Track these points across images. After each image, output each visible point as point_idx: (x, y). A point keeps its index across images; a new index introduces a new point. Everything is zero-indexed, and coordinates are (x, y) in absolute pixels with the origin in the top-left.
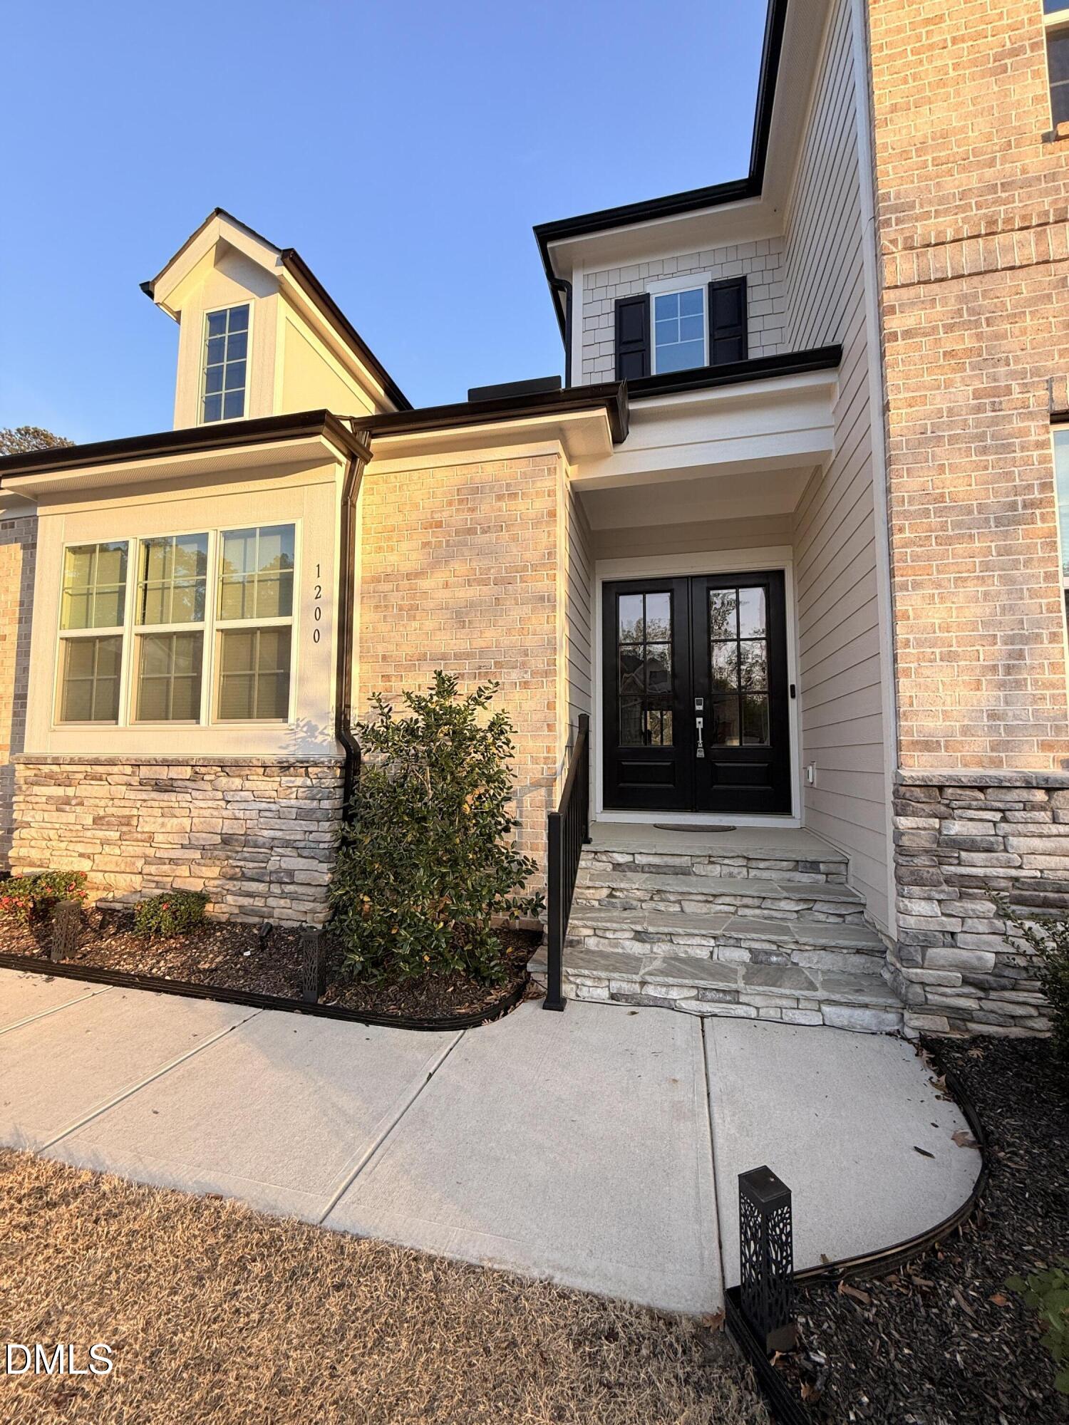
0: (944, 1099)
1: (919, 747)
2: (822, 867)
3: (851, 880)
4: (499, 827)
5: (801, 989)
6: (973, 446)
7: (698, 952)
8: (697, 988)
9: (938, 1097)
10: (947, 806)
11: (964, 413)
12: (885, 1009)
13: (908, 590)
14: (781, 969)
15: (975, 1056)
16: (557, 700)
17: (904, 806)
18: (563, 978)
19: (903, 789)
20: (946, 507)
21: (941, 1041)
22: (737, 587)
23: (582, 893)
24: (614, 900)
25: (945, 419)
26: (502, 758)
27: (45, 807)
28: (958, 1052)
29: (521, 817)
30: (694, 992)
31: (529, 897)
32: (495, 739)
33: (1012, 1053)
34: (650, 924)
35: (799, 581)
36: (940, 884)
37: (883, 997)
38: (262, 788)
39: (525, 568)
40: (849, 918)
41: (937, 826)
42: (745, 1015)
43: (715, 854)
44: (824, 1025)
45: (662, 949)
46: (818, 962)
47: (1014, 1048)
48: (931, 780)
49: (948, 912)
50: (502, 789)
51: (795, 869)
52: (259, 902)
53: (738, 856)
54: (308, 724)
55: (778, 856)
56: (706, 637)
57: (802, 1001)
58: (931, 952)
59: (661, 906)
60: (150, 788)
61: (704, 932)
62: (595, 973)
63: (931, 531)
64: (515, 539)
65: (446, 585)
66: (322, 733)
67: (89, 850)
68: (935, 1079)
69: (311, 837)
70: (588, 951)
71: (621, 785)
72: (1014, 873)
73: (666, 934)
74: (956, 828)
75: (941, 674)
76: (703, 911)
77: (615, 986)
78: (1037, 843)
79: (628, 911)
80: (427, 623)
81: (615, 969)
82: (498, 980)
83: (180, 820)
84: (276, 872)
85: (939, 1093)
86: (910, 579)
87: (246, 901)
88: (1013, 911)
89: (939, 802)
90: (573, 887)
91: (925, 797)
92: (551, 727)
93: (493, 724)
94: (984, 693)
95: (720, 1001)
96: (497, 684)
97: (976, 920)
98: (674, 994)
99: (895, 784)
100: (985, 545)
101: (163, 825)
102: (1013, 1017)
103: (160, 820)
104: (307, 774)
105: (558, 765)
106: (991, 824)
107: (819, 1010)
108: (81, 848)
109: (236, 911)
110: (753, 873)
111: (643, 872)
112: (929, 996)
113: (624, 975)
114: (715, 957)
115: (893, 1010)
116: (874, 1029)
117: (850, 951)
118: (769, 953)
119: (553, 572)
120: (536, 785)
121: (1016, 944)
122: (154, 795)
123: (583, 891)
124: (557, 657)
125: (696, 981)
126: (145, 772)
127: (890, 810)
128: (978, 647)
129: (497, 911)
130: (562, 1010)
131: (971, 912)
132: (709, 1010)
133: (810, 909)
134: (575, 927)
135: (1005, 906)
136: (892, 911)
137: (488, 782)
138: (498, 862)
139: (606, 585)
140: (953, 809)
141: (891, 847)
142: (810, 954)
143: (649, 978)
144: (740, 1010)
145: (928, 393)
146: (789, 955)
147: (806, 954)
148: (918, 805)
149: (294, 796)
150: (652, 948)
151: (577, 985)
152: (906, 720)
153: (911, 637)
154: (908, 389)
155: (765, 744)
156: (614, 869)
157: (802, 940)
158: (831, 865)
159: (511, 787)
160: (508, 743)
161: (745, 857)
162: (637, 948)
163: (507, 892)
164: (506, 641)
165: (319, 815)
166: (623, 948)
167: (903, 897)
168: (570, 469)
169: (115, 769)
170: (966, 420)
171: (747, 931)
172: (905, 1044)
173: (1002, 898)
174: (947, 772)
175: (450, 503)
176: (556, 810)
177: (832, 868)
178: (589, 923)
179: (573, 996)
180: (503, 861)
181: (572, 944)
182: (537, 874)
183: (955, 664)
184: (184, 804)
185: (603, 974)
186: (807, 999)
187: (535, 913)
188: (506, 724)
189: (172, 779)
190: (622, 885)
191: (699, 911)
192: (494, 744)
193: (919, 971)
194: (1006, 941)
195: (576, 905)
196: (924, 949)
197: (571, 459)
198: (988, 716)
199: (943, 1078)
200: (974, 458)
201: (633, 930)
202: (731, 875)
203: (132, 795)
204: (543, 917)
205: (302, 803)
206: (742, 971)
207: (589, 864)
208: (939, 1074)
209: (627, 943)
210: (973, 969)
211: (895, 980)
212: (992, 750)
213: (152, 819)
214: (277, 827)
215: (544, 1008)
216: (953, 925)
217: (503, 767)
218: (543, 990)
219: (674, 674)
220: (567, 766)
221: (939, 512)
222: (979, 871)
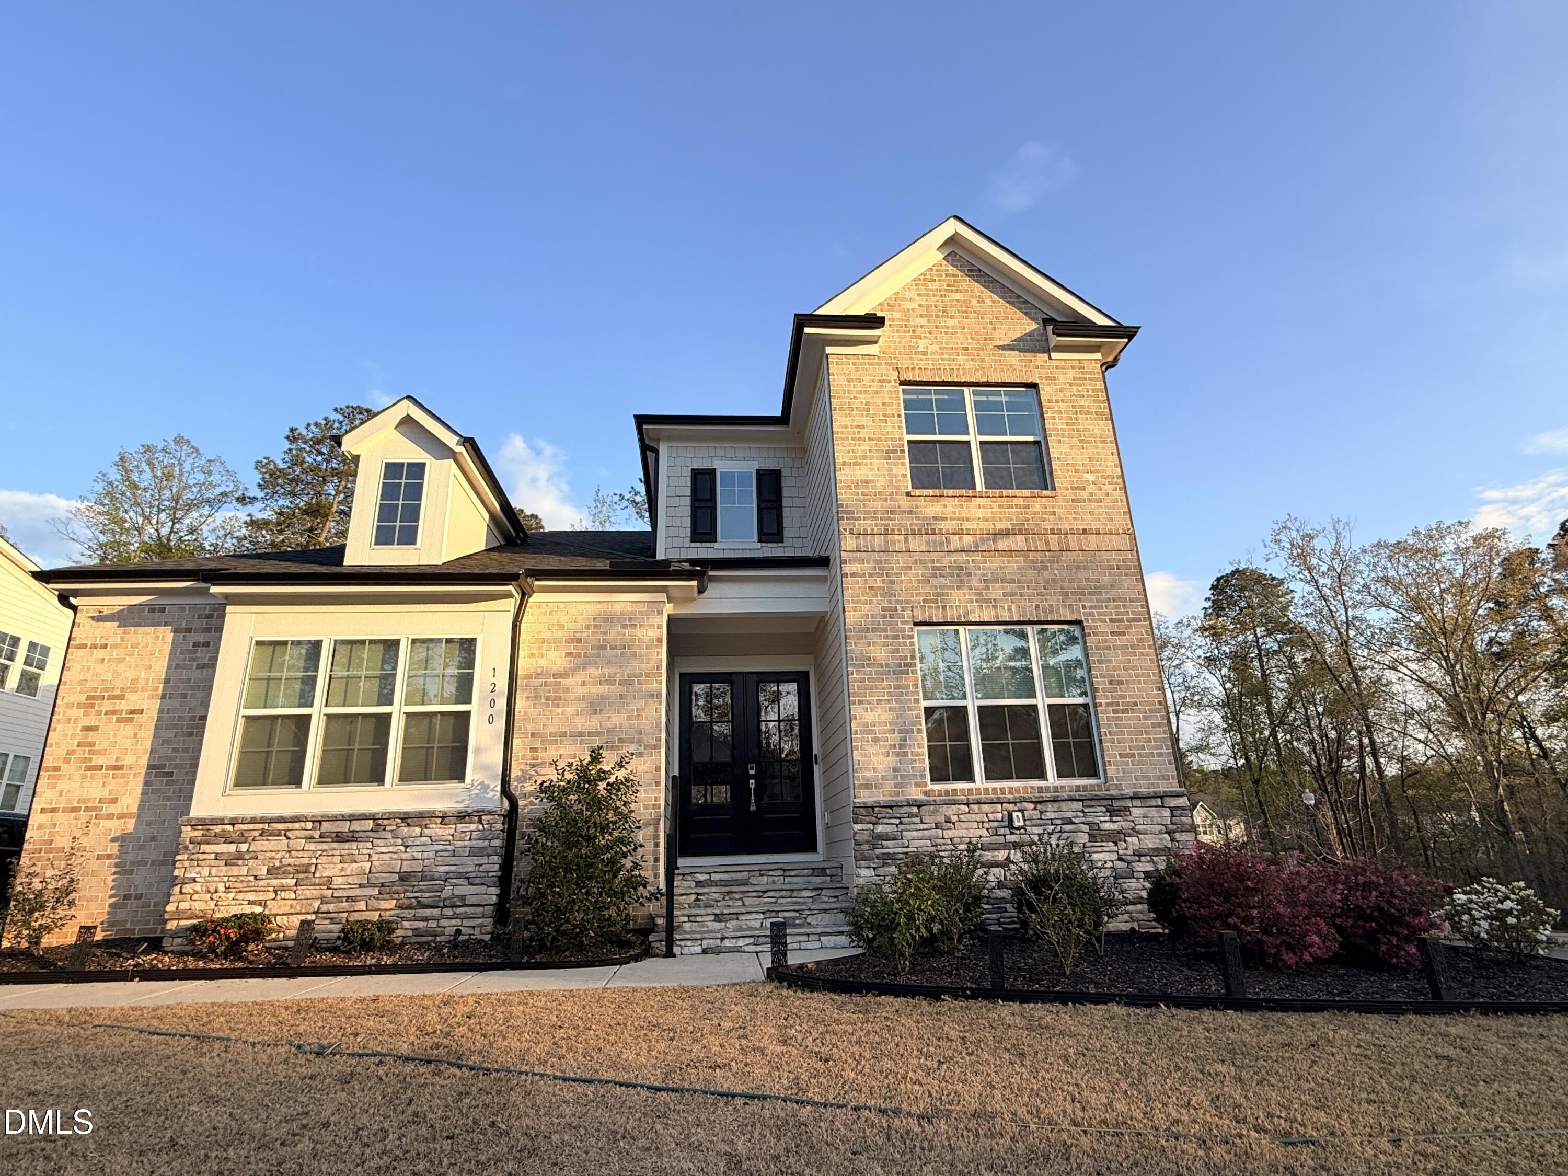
1: (863, 787)
2: (828, 871)
6: (882, 634)
7: (754, 923)
8: (754, 936)
10: (876, 817)
11: (878, 617)
13: (856, 705)
14: (801, 925)
17: (857, 819)
18: (675, 945)
19: (856, 810)
20: (872, 663)
22: (779, 682)
23: (678, 899)
25: (870, 619)
27: (213, 863)
30: (752, 941)
34: (724, 909)
35: (818, 680)
36: (874, 859)
38: (440, 833)
39: (641, 675)
41: (872, 828)
44: (822, 947)
45: (732, 924)
46: (821, 920)
48: (869, 804)
51: (812, 875)
52: (432, 924)
53: (778, 869)
54: (482, 783)
56: (756, 718)
59: (730, 903)
60: (330, 840)
62: (693, 936)
63: (865, 675)
64: (634, 655)
65: (583, 684)
66: (493, 790)
67: (262, 896)
69: (481, 869)
72: (906, 850)
73: (734, 915)
74: (880, 829)
75: (872, 749)
76: (757, 903)
77: (705, 943)
78: (915, 834)
79: (709, 908)
80: (568, 710)
83: (360, 864)
84: (449, 898)
86: (856, 699)
87: (421, 925)
89: (872, 816)
91: (866, 813)
92: (657, 784)
94: (890, 758)
98: (740, 943)
99: (853, 807)
100: (889, 683)
101: (342, 869)
103: (340, 866)
104: (480, 822)
105: (662, 810)
106: (895, 826)
107: (820, 940)
108: (252, 896)
109: (410, 933)
110: (787, 879)
111: (716, 886)
117: (838, 911)
118: (794, 919)
120: (648, 824)
122: (335, 845)
126: (326, 826)
127: (851, 821)
128: (888, 735)
130: (675, 959)
132: (761, 949)
133: (819, 895)
139: (684, 676)
140: (878, 819)
141: (852, 841)
142: (817, 915)
146: (805, 917)
147: (815, 916)
148: (863, 817)
149: (468, 838)
151: (681, 947)
152: (857, 773)
153: (858, 729)
157: (813, 908)
158: (833, 870)
162: (717, 926)
164: (626, 724)
165: (489, 851)
166: (707, 927)
167: (858, 868)
169: (297, 825)
170: (879, 621)
173: (900, 864)
174: (875, 799)
175: (588, 627)
178: (685, 913)
183: (878, 743)
184: (365, 851)
185: (698, 937)
186: (813, 934)
189: (353, 831)
191: (753, 903)
195: (675, 906)
198: (893, 770)
200: (883, 640)
201: (713, 914)
203: (312, 847)
205: (474, 843)
209: (710, 924)
212: (895, 787)
213: (332, 866)
214: (452, 863)
215: (664, 959)
216: (880, 880)
218: (662, 950)
219: (734, 745)
221: (869, 666)
222: (891, 851)
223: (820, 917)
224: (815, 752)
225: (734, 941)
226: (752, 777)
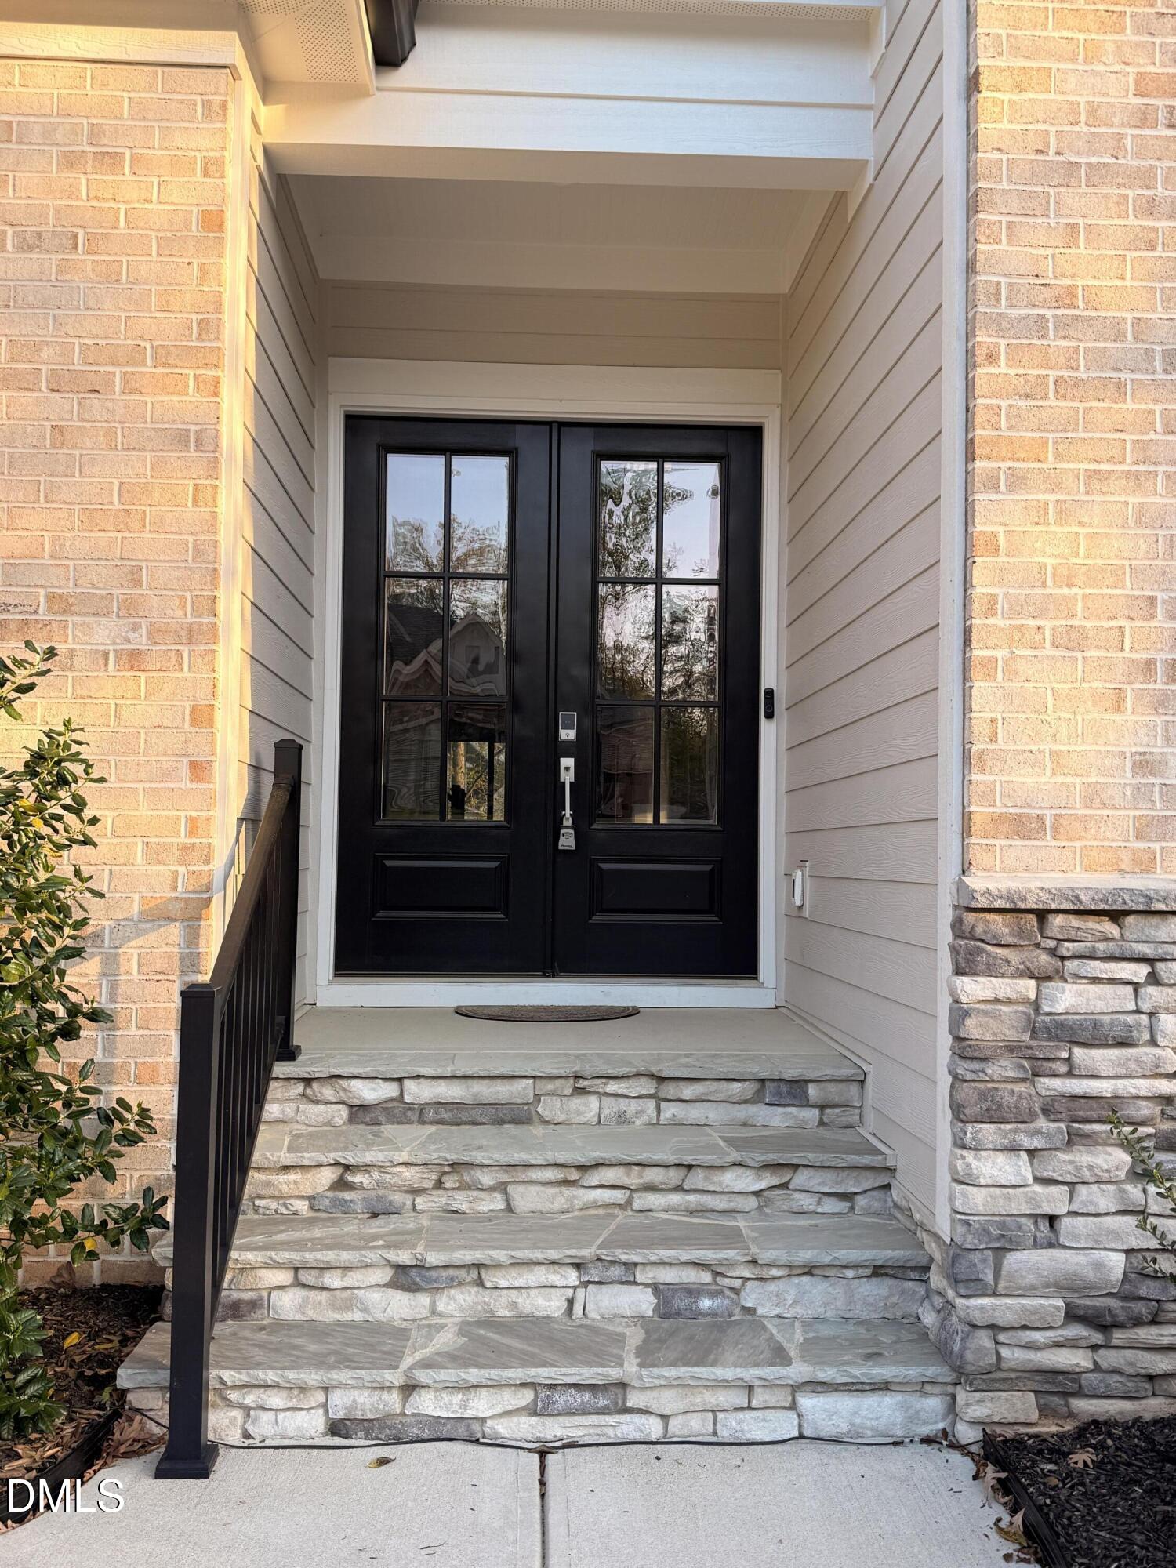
0: (1020, 1560)
1: (1004, 828)
2: (812, 1091)
3: (870, 1117)
4: (50, 1027)
5: (757, 1365)
6: (1130, 193)
7: (540, 1301)
8: (533, 1385)
9: (1007, 1558)
10: (1052, 952)
11: (1117, 120)
12: (922, 1387)
13: (997, 490)
14: (719, 1324)
15: (1081, 1465)
16: (219, 703)
17: (973, 953)
18: (211, 1397)
19: (970, 918)
20: (1076, 318)
21: (1022, 1442)
22: (660, 458)
23: (268, 1184)
24: (347, 1195)
25: (1082, 128)
26: (60, 847)
28: (1050, 1461)
29: (112, 999)
30: (526, 1397)
31: (128, 1201)
32: (43, 797)
33: (1145, 1451)
34: (431, 1245)
35: (792, 455)
36: (1033, 1116)
37: (919, 1365)
39: (136, 355)
40: (861, 1202)
41: (1033, 996)
42: (638, 1436)
43: (588, 1070)
44: (801, 1437)
45: (456, 1303)
46: (795, 1302)
47: (1149, 1440)
48: (1024, 899)
49: (1045, 1174)
50: (58, 928)
51: (756, 1099)
53: (638, 1075)
55: (721, 1070)
56: (587, 570)
57: (757, 1391)
58: (1013, 1260)
59: (462, 1201)
61: (553, 1255)
62: (292, 1375)
63: (1047, 367)
64: (111, 276)
68: (1006, 1518)
70: (279, 1325)
71: (381, 915)
72: (1166, 1086)
73: (467, 1267)
74: (1066, 999)
76: (556, 1206)
77: (341, 1403)
79: (381, 1220)
81: (345, 1362)
82: (36, 1418)
85: (1011, 1548)
86: (1005, 465)
88: (1159, 1165)
89: (1038, 946)
90: (244, 1168)
91: (1011, 934)
92: (199, 770)
93: (38, 757)
94: (1129, 717)
95: (584, 1412)
96: (51, 653)
97: (1094, 1187)
98: (481, 1405)
99: (956, 907)
100: (1144, 406)
102: (1151, 1378)
105: (218, 864)
106: (1130, 988)
107: (793, 1407)
110: (670, 1111)
111: (422, 1121)
112: (1005, 1352)
113: (362, 1373)
114: (578, 1310)
115: (937, 1389)
116: (899, 1433)
117: (861, 1272)
118: (693, 1292)
119: (212, 372)
120: (157, 916)
121: (1160, 1229)
123: (273, 1177)
124: (221, 593)
125: (533, 1371)
127: (945, 962)
128: (1122, 622)
129: (38, 1243)
130: (204, 1474)
131: (1087, 1173)
132: (560, 1433)
133: (784, 1186)
134: (247, 1269)
135: (1144, 1155)
136: (943, 1178)
137: (21, 911)
138: (43, 1118)
139: (355, 422)
140: (1063, 959)
141: (944, 1042)
142: (781, 1285)
143: (422, 1376)
144: (628, 1426)
145: (1054, 66)
146: (736, 1291)
147: (772, 1287)
148: (999, 950)
150: (433, 1304)
151: (247, 1410)
152: (983, 770)
153: (999, 591)
154: (1015, 51)
155: (711, 822)
156: (352, 1120)
157: (765, 1256)
158: (831, 1087)
159: (84, 922)
160: (78, 806)
161: (652, 1076)
162: (400, 1306)
163: (64, 1193)
164: (79, 543)
166: (365, 1310)
167: (964, 1147)
168: (264, 112)
170: (1120, 137)
171: (650, 1244)
172: (956, 1457)
173: (1140, 1140)
174: (1055, 880)
176: (205, 978)
177: (833, 1092)
178: (281, 1256)
179: (234, 1437)
180: (57, 1114)
181: (236, 1310)
182: (151, 1141)
183: (1079, 655)
185: (312, 1377)
186: (769, 1385)
187: (140, 1238)
188: (75, 758)
190: (369, 1157)
191: (545, 1206)
192: (39, 809)
193: (987, 1301)
194: (1142, 1226)
195: (251, 1215)
196: (1000, 1252)
197: (267, 87)
198: (1134, 764)
199: (1019, 1517)
200: (1132, 221)
201: (389, 1263)
202: (622, 1118)
204: (163, 1249)
206: (635, 1337)
207: (289, 1109)
208: (1013, 1512)
209: (375, 1296)
210: (1087, 1288)
211: (943, 1326)
212: (1139, 836)
215: (161, 1474)
216: (1054, 1200)
217: (65, 870)
218: (158, 1431)
219: (514, 655)
220: (242, 867)
221: (1064, 326)
222: (1103, 1087)
223: (790, 1289)
224: (769, 677)
225: (457, 1398)
226: (567, 749)
